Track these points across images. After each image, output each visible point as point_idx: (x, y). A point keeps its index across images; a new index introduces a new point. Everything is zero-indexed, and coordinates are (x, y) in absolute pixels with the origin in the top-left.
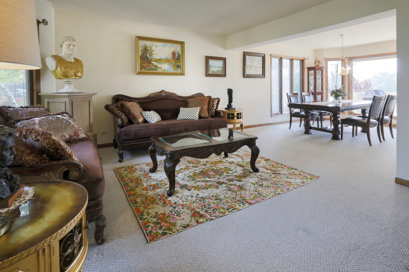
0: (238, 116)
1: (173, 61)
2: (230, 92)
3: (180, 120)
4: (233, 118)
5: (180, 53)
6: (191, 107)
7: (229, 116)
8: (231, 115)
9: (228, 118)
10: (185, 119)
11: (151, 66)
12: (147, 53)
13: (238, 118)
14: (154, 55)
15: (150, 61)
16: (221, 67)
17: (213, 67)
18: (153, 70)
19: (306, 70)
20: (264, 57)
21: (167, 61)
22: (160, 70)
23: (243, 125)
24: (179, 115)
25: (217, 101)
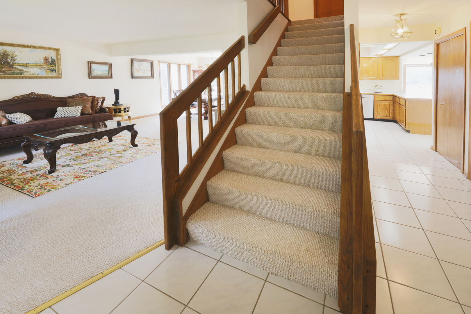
0: (125, 110)
1: (46, 65)
2: (117, 92)
3: (57, 118)
4: (120, 112)
5: (55, 58)
6: (71, 106)
7: (116, 111)
8: (117, 110)
9: (115, 112)
10: (64, 117)
11: (14, 70)
12: (7, 58)
13: (125, 112)
14: (18, 60)
15: (12, 65)
16: (106, 71)
17: (97, 70)
18: (16, 74)
19: (192, 73)
20: (152, 63)
21: (36, 65)
22: (28, 73)
23: (130, 117)
24: (56, 114)
25: (102, 100)
